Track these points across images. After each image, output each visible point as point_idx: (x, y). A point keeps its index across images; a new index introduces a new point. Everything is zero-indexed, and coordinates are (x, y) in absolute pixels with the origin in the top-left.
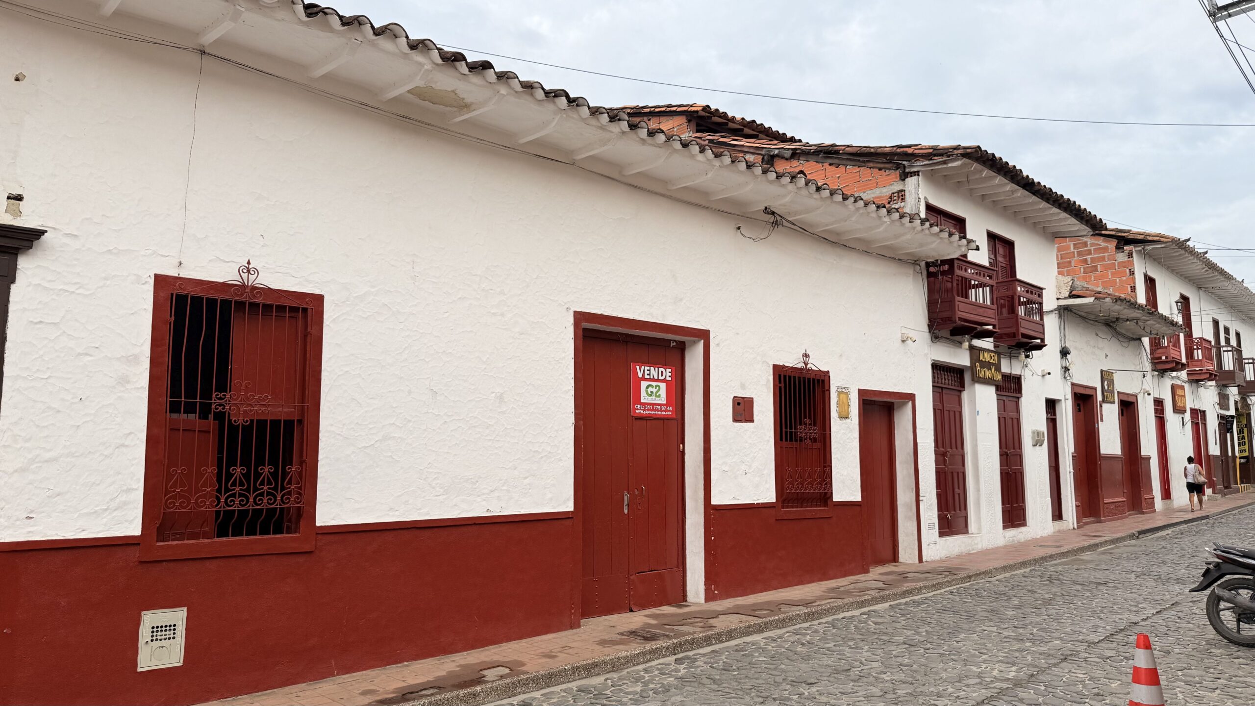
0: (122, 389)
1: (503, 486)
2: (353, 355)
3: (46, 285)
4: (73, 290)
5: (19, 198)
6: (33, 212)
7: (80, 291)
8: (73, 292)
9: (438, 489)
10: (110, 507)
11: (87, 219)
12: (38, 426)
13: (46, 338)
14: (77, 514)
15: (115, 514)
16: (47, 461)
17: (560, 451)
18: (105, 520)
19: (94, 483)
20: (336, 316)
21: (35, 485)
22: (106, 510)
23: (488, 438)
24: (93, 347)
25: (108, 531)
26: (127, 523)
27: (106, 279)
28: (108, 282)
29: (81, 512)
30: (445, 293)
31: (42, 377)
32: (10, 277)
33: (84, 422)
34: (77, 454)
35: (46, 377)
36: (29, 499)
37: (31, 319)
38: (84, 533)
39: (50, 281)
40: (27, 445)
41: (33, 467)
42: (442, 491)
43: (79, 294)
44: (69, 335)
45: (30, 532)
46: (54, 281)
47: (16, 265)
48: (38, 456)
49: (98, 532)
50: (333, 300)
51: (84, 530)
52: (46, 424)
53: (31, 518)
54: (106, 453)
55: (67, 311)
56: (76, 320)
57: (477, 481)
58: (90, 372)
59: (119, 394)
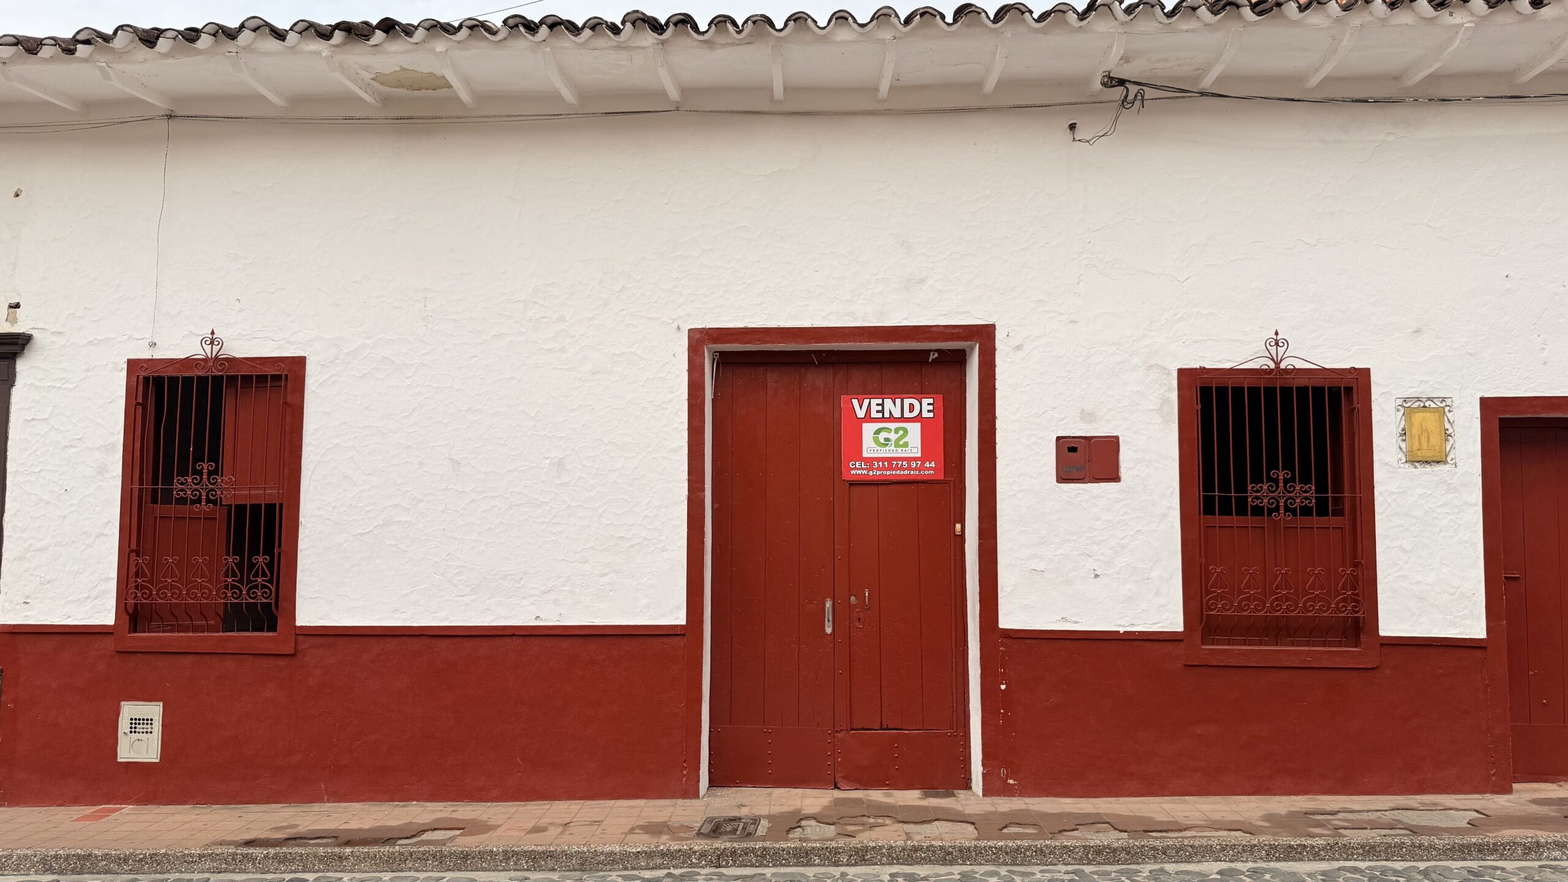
0: (102, 478)
1: (563, 585)
2: (345, 423)
3: (37, 383)
4: (59, 385)
5: (17, 306)
6: (27, 316)
7: (67, 385)
8: (60, 388)
9: (461, 587)
10: (91, 595)
11: (71, 314)
12: (32, 517)
13: (38, 434)
14: (64, 601)
15: (95, 602)
16: (39, 550)
17: (663, 537)
18: (86, 608)
19: (78, 571)
20: (324, 379)
21: (30, 572)
22: (88, 598)
23: (542, 520)
24: (76, 439)
25: (88, 618)
26: (106, 612)
27: (87, 370)
28: (90, 374)
29: (68, 599)
30: (471, 332)
31: (35, 471)
32: (10, 380)
33: (69, 513)
34: (63, 544)
35: (38, 471)
36: (26, 585)
37: (26, 418)
38: (69, 620)
39: (40, 380)
40: (24, 535)
41: (28, 555)
42: (468, 589)
43: (64, 389)
44: (56, 429)
45: (26, 616)
46: (44, 379)
47: (15, 368)
48: (31, 545)
49: (81, 620)
50: (318, 361)
51: (69, 617)
52: (38, 515)
53: (28, 603)
54: (87, 542)
55: (54, 406)
56: (63, 414)
57: (521, 579)
58: (75, 463)
59: (99, 484)
